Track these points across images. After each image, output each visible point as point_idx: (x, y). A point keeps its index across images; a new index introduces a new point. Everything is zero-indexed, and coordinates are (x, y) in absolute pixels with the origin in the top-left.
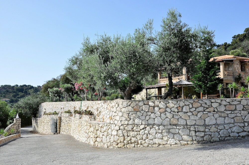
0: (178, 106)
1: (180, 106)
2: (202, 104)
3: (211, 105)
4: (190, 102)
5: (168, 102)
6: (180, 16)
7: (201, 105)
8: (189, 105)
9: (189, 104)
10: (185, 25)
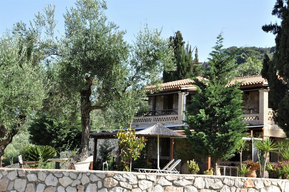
0: (79, 182)
1: (81, 184)
2: (121, 182)
3: (138, 184)
4: (99, 177)
5: (62, 175)
6: (104, 7)
7: (119, 184)
8: (96, 182)
9: (97, 180)
10: (113, 26)
